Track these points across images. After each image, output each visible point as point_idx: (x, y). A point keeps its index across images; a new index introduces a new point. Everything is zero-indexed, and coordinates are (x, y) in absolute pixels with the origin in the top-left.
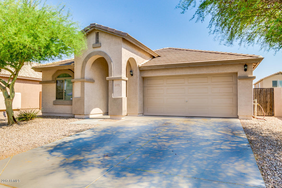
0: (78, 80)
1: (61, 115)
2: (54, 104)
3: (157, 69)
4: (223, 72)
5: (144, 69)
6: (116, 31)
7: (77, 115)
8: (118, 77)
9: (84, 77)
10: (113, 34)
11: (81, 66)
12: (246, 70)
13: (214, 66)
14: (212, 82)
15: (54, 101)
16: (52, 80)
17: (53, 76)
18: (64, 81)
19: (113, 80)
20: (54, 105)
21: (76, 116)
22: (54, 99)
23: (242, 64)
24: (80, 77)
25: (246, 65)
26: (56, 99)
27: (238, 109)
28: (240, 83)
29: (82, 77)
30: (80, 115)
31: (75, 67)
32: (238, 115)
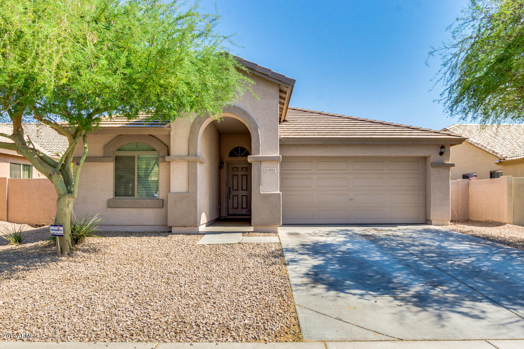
0: (181, 158)
1: (129, 229)
2: (109, 206)
3: (306, 145)
4: (411, 155)
5: (286, 143)
6: (273, 73)
7: (178, 228)
8: (273, 157)
9: (197, 152)
10: (266, 78)
11: (187, 130)
12: (441, 154)
13: (398, 145)
14: (390, 170)
15: (109, 201)
16: (102, 156)
17: (106, 147)
18: (136, 158)
19: (261, 161)
20: (110, 209)
21: (174, 230)
22: (111, 195)
23: (437, 145)
24: (186, 153)
25: (443, 147)
26: (116, 196)
27: (432, 211)
28: (433, 173)
29: (190, 153)
30: (186, 227)
31: (171, 132)
32: (431, 219)
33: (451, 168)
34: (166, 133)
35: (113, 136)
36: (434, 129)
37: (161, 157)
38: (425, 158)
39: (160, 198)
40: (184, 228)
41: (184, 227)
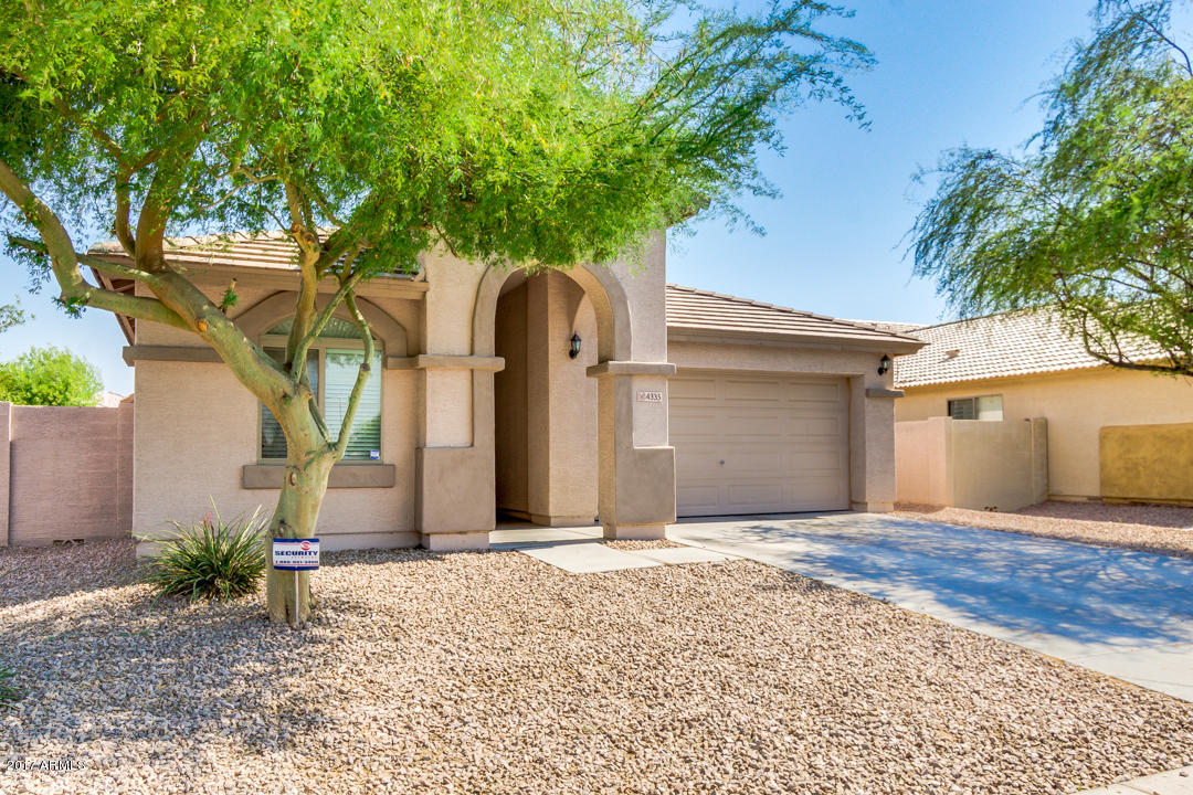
2: (247, 487)
7: (444, 537)
8: (659, 366)
9: (492, 347)
12: (882, 371)
13: (811, 351)
14: (790, 401)
15: (247, 469)
18: (322, 357)
19: (632, 375)
20: (248, 493)
21: (434, 541)
22: (250, 453)
24: (465, 349)
25: (885, 358)
26: (264, 456)
27: (868, 485)
28: (871, 408)
29: (477, 349)
30: (465, 533)
31: (428, 294)
32: (867, 500)
33: (897, 401)
34: (416, 296)
35: (260, 292)
36: (858, 321)
37: (392, 356)
38: (848, 380)
39: (387, 461)
40: (460, 536)
41: (461, 533)
